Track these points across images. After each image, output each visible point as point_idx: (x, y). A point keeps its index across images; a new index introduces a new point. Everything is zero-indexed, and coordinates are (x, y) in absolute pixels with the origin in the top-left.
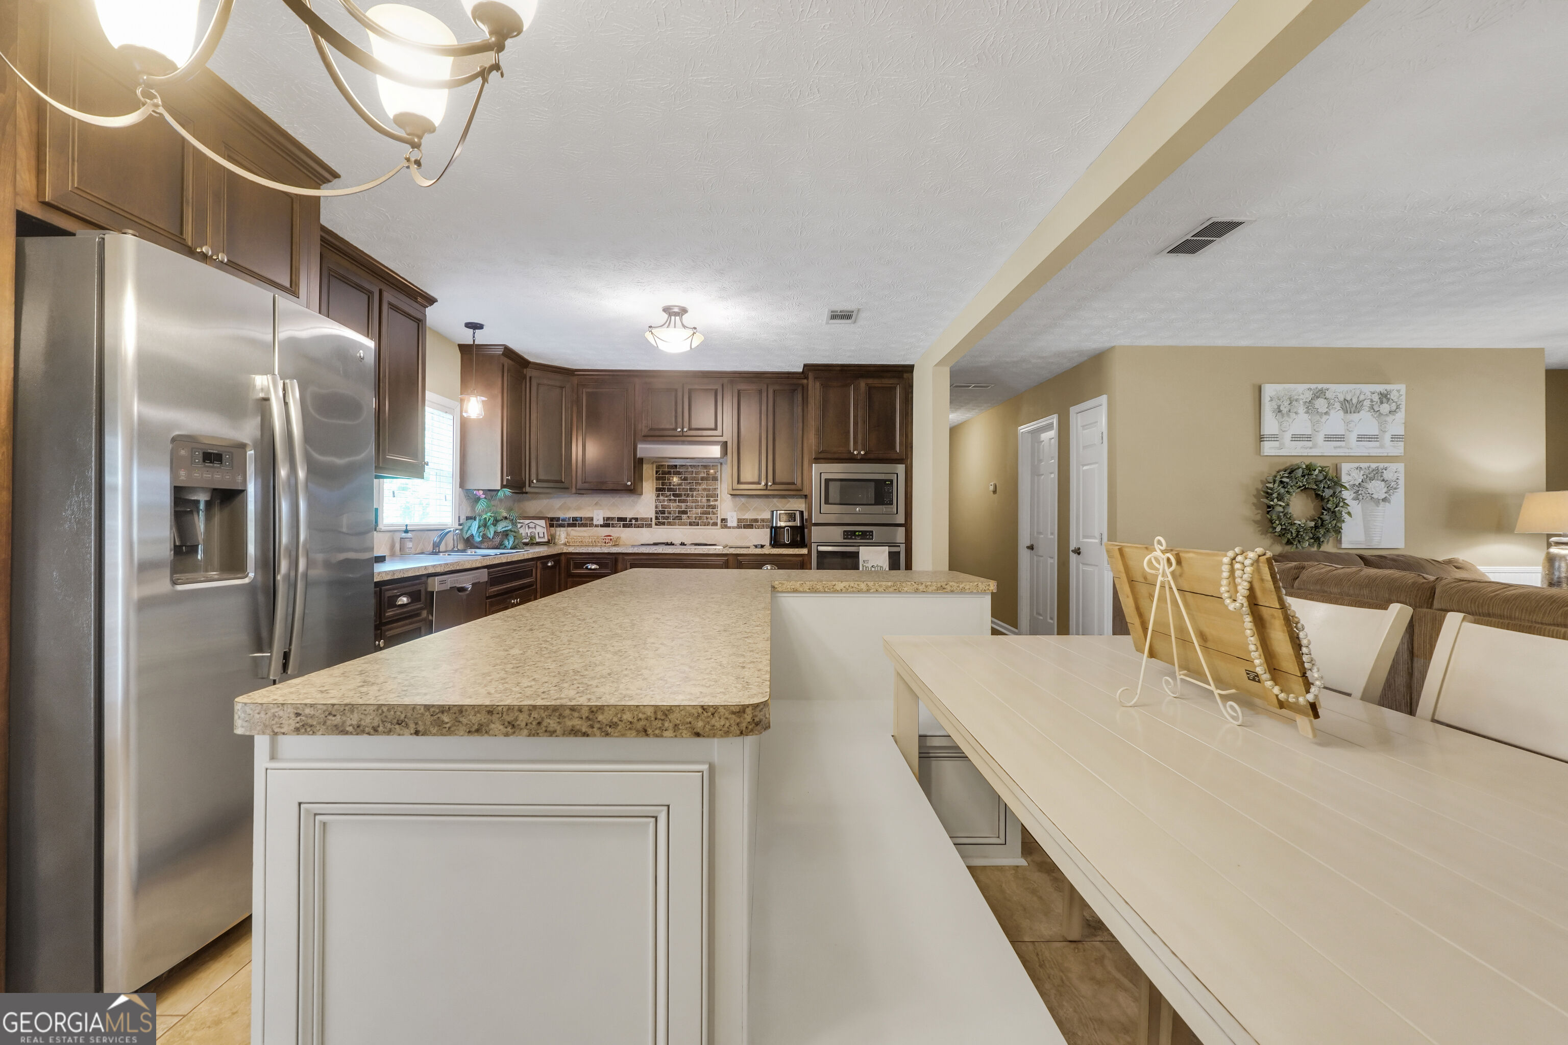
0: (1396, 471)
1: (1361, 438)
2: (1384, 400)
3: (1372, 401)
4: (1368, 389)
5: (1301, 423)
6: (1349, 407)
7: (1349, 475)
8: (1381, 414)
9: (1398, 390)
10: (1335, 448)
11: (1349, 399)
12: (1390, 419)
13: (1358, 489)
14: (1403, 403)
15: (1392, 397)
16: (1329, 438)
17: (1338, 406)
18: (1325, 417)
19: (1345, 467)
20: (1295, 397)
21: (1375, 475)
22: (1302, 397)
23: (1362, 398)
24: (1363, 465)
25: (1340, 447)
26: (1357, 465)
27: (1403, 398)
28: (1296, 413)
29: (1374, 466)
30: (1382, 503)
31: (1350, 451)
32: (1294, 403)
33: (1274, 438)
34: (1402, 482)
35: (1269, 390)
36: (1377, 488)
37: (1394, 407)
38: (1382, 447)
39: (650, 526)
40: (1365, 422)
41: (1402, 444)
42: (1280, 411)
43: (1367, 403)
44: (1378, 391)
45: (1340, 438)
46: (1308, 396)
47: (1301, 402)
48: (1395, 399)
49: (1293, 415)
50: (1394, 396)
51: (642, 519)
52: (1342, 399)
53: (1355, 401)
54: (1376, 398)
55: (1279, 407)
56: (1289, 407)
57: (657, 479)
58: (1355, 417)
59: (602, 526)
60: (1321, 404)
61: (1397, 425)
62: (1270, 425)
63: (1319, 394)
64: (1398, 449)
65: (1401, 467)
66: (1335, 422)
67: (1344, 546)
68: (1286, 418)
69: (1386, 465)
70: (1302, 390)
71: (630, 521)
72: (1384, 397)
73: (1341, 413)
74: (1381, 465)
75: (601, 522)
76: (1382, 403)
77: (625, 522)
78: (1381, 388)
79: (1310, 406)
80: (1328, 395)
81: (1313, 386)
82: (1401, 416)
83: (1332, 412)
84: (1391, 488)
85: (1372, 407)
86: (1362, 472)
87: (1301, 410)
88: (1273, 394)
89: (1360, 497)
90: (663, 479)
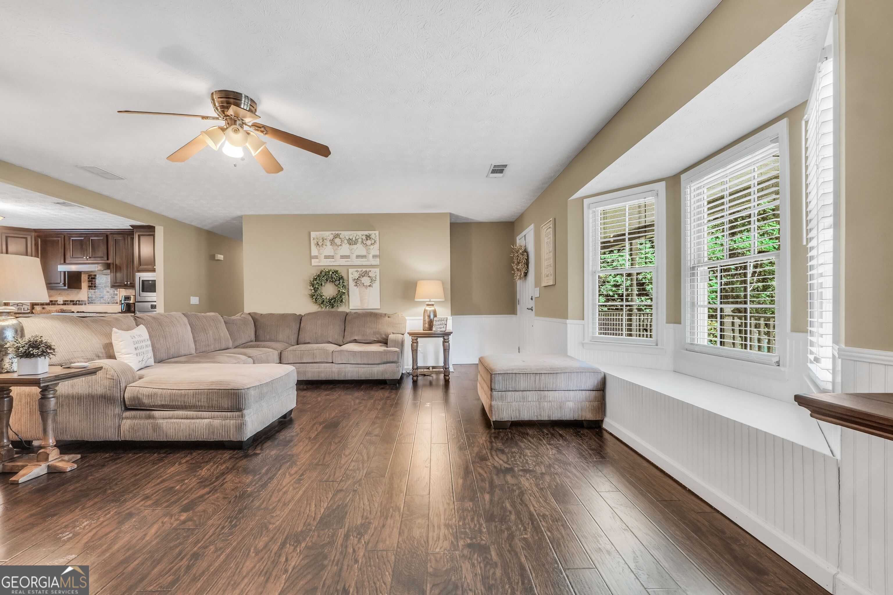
0: (375, 272)
1: (358, 257)
2: (368, 238)
3: (362, 239)
4: (360, 233)
5: (328, 250)
6: (351, 242)
7: (353, 274)
8: (367, 245)
9: (375, 234)
10: (346, 261)
11: (351, 238)
12: (372, 247)
13: (357, 281)
14: (378, 240)
15: (372, 237)
16: (342, 257)
17: (346, 241)
18: (340, 247)
19: (351, 271)
20: (325, 238)
21: (366, 274)
22: (328, 237)
23: (357, 238)
24: (359, 270)
25: (348, 261)
26: (356, 270)
27: (378, 237)
28: (326, 245)
29: (364, 270)
30: (369, 288)
31: (353, 263)
32: (325, 240)
33: (316, 257)
34: (378, 277)
35: (313, 234)
36: (366, 280)
37: (373, 242)
38: (368, 261)
39: (85, 304)
40: (359, 249)
41: (378, 259)
42: (318, 245)
43: (360, 240)
44: (365, 234)
45: (348, 257)
46: (331, 237)
47: (328, 240)
48: (374, 238)
49: (324, 246)
50: (373, 236)
51: (82, 301)
52: (348, 239)
53: (354, 239)
54: (364, 237)
55: (318, 242)
56: (322, 242)
57: (89, 281)
58: (355, 247)
59: (62, 305)
60: (337, 241)
61: (375, 250)
62: (314, 251)
63: (337, 236)
64: (377, 262)
65: (377, 270)
66: (345, 249)
67: (351, 308)
68: (321, 248)
69: (370, 269)
70: (328, 235)
71: (76, 302)
72: (368, 237)
73: (348, 244)
74: (368, 270)
75: (62, 303)
76: (367, 240)
77: (74, 303)
78: (366, 233)
79: (332, 242)
80: (341, 236)
81: (334, 232)
82: (377, 246)
83: (343, 245)
84: (372, 281)
85: (362, 242)
86: (359, 273)
87: (328, 244)
88: (315, 236)
89: (358, 285)
90: (91, 281)
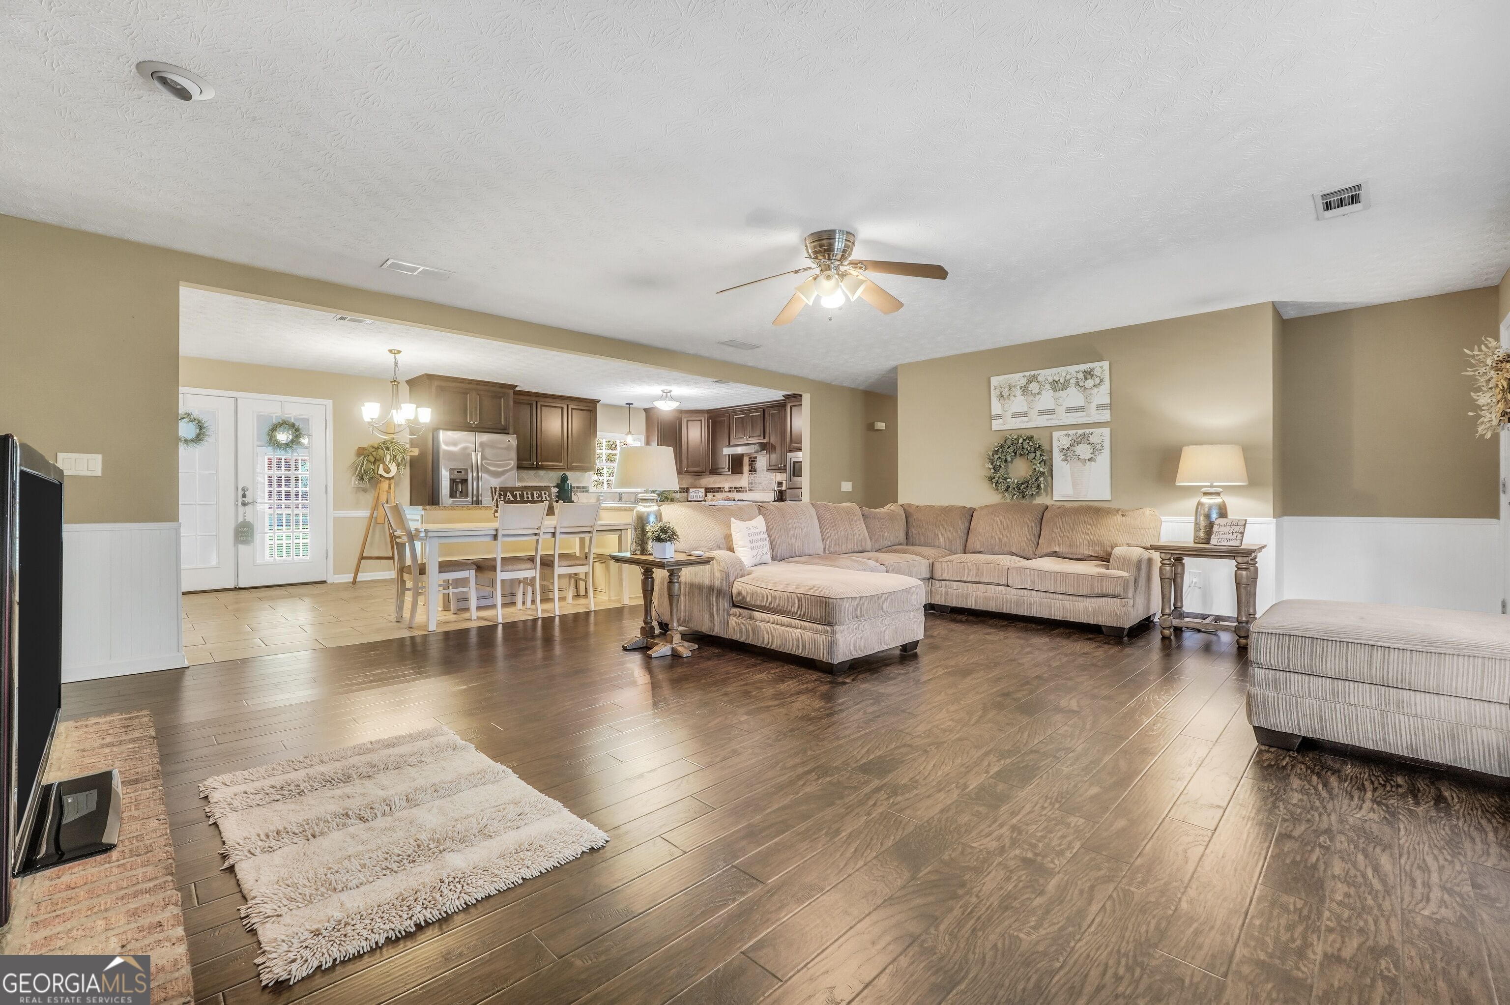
0: (1101, 435)
1: (1069, 410)
2: (1088, 376)
3: (1077, 379)
4: (1072, 369)
5: (1019, 403)
6: (1057, 386)
7: (1060, 440)
8: (1086, 389)
9: (1101, 367)
10: (1047, 420)
11: (1057, 379)
12: (1094, 391)
13: (1067, 453)
14: (1107, 377)
15: (1096, 373)
16: (1042, 413)
17: (1048, 386)
18: (1038, 397)
19: (1056, 435)
20: (1014, 384)
21: (1084, 439)
22: (1018, 383)
23: (1068, 377)
24: (1071, 432)
25: (1051, 419)
26: (1066, 432)
27: (1107, 372)
28: (1015, 396)
29: (1080, 432)
30: (1088, 463)
31: (1060, 421)
32: (1013, 389)
33: (999, 417)
34: (1107, 443)
35: (995, 381)
36: (1083, 450)
37: (1098, 382)
38: (1088, 415)
40: (1073, 397)
41: (1107, 411)
42: (1002, 396)
43: (1073, 381)
44: (1082, 370)
45: (1051, 412)
46: (1023, 381)
47: (1018, 387)
48: (1099, 374)
49: (1012, 398)
50: (1097, 371)
52: (1052, 381)
53: (1062, 381)
54: (1081, 376)
55: (1001, 393)
56: (1009, 392)
58: (1063, 394)
60: (1034, 387)
61: (1101, 396)
62: (996, 407)
63: (1032, 379)
64: (1104, 416)
65: (1106, 431)
66: (1047, 399)
67: (1054, 499)
68: (1007, 401)
69: (1092, 430)
70: (1019, 378)
72: (1088, 374)
73: (1051, 391)
74: (1087, 431)
76: (1086, 379)
78: (1085, 367)
79: (1025, 389)
80: (1040, 379)
81: (1027, 374)
82: (1104, 388)
83: (1044, 392)
84: (1096, 449)
85: (1077, 384)
86: (1070, 438)
87: (1018, 392)
88: (997, 384)
89: (1069, 458)
90: (752, 465)
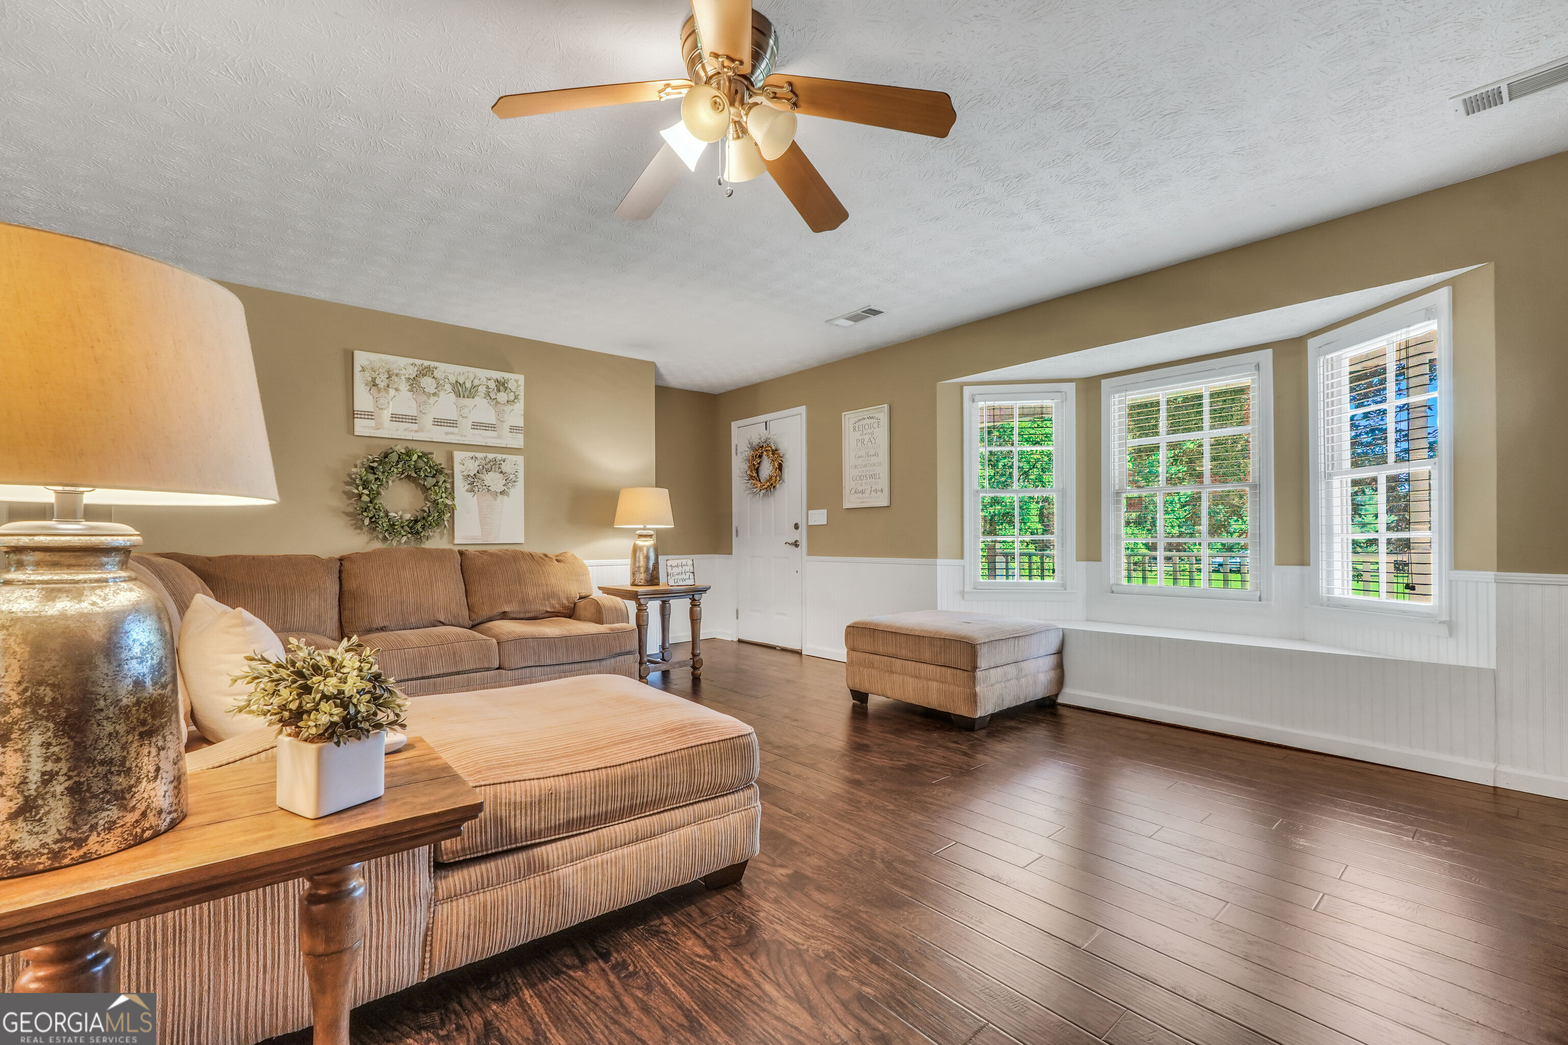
0: (515, 464)
1: (476, 426)
2: (502, 388)
3: (488, 387)
4: (483, 374)
5: (403, 401)
6: (461, 390)
7: (463, 464)
8: (498, 402)
9: (516, 380)
10: (447, 433)
11: (461, 382)
12: (508, 408)
13: (473, 481)
14: (522, 394)
15: (510, 386)
16: (438, 422)
17: (448, 387)
18: (433, 399)
19: (458, 456)
20: (395, 371)
21: (493, 466)
22: (404, 371)
23: (476, 382)
24: (480, 455)
25: (452, 433)
26: (472, 454)
27: (522, 388)
28: (397, 390)
29: (491, 456)
30: (500, 496)
31: (463, 438)
32: (394, 377)
33: (369, 415)
34: (521, 475)
35: (362, 358)
36: (493, 480)
37: (512, 397)
38: (499, 437)
40: (481, 409)
41: (522, 436)
42: (375, 385)
43: (482, 389)
44: (495, 377)
45: (452, 423)
46: (412, 372)
47: (403, 377)
48: (513, 389)
49: (392, 392)
50: (511, 385)
52: (454, 381)
53: (468, 385)
54: (492, 385)
55: (374, 380)
56: (387, 381)
58: (469, 402)
60: (427, 383)
61: (515, 416)
62: (363, 400)
64: (518, 441)
65: (520, 459)
66: (446, 405)
67: (456, 542)
68: (383, 393)
69: (504, 456)
70: (405, 365)
72: (501, 385)
73: (453, 395)
74: (499, 457)
76: (499, 391)
78: (498, 375)
79: (414, 383)
80: (436, 373)
81: (418, 362)
82: (519, 406)
83: (442, 394)
84: (509, 481)
85: (488, 394)
86: (477, 463)
87: (404, 387)
88: (365, 363)
89: (476, 489)
